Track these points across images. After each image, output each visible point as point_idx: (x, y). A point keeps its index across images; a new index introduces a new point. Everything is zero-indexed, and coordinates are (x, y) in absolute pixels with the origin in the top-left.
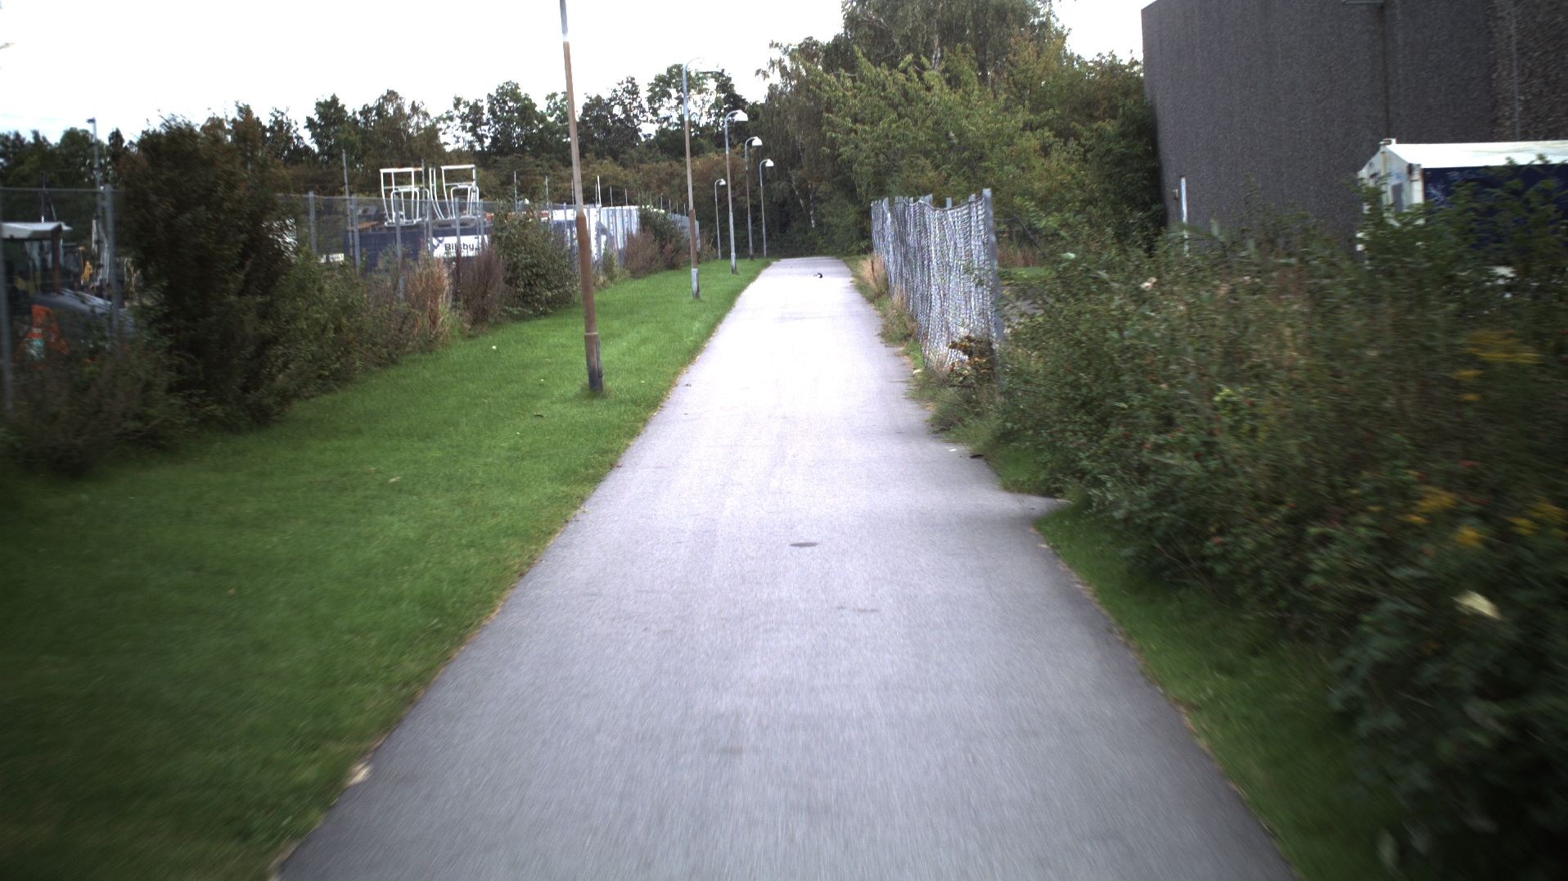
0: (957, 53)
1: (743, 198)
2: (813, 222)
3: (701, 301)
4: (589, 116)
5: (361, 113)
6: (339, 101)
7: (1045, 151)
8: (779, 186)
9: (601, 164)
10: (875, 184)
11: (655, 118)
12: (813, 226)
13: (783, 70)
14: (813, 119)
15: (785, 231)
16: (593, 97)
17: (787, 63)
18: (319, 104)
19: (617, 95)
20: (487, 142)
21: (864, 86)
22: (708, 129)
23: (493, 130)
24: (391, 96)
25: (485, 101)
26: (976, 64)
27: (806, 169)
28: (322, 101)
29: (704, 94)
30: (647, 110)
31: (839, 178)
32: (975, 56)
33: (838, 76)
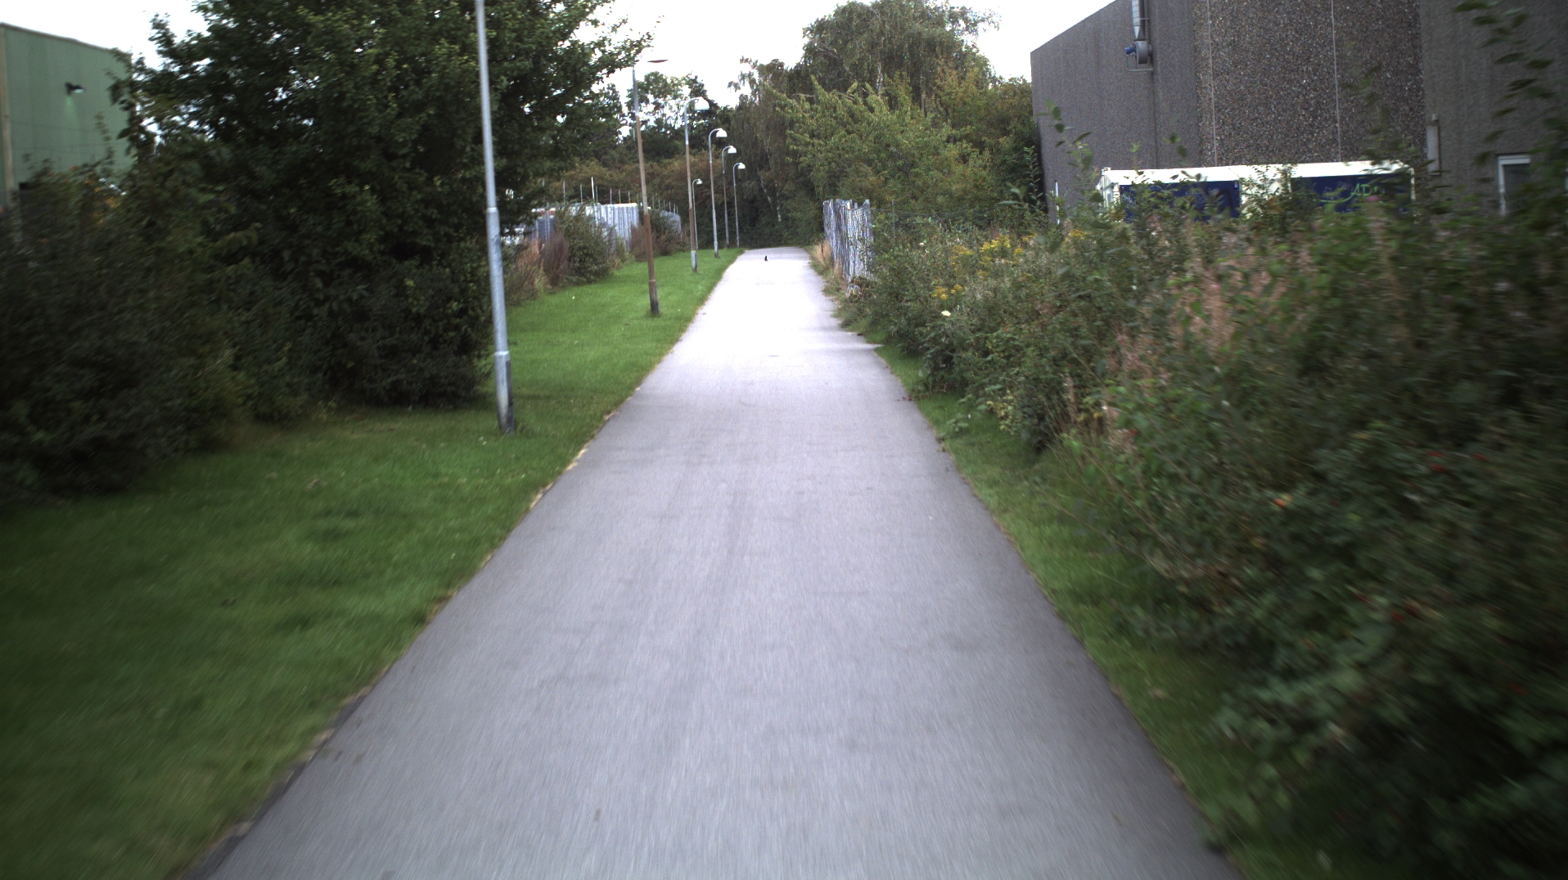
0: (895, 79)
2: (779, 216)
3: (699, 274)
8: (749, 185)
12: (780, 220)
13: (752, 82)
14: (779, 131)
15: (755, 224)
21: (819, 108)
22: (683, 131)
26: (911, 88)
29: (679, 99)
30: (626, 114)
31: (801, 179)
32: (909, 81)
33: (798, 99)
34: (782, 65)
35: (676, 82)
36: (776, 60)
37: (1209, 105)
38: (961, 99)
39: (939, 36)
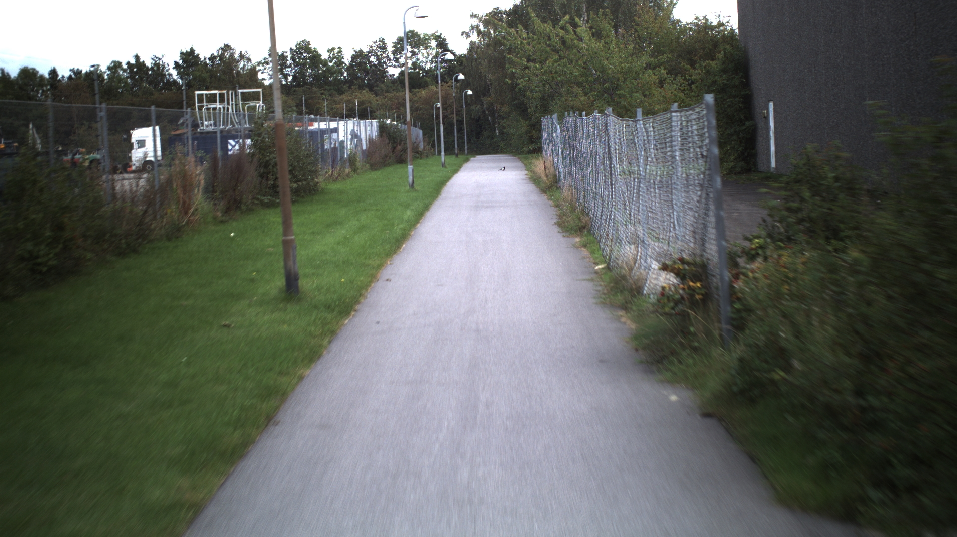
0: (599, 16)
1: (452, 115)
2: (497, 131)
3: (415, 190)
4: (355, 62)
5: (209, 59)
6: (195, 52)
7: (661, 83)
8: (476, 108)
9: (361, 93)
10: (541, 106)
11: (397, 64)
12: (498, 134)
13: (479, 33)
14: (499, 63)
15: (479, 137)
16: (357, 51)
17: (482, 28)
18: (182, 54)
19: (373, 50)
20: (290, 79)
21: (536, 37)
22: (431, 71)
23: (294, 71)
24: (227, 47)
25: (289, 53)
27: (494, 96)
28: (185, 51)
29: (429, 50)
30: (392, 59)
31: (517, 101)
32: (612, 18)
34: (501, 10)
35: (427, 38)
36: (496, 8)
38: (657, 34)
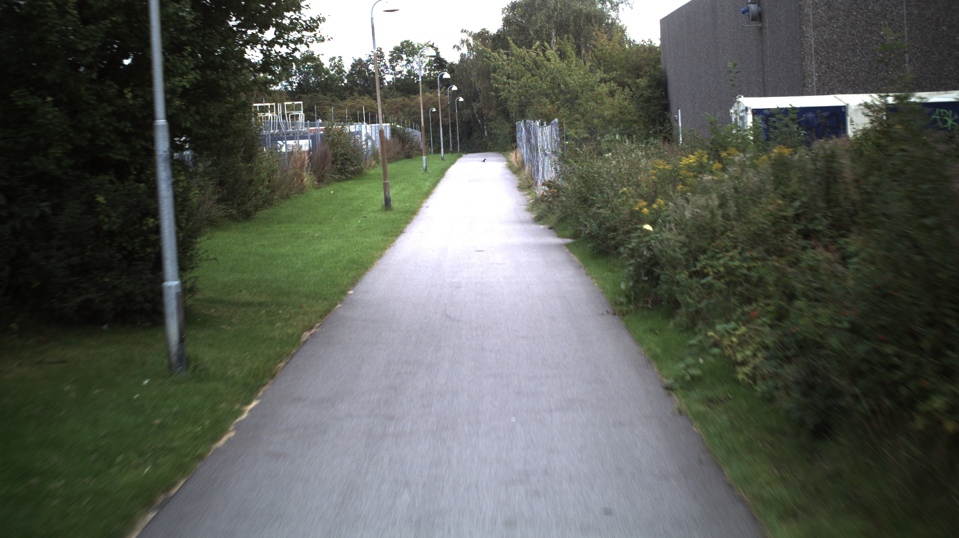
0: (564, 40)
2: (486, 132)
3: (428, 173)
4: (354, 70)
7: (612, 94)
8: (466, 112)
10: (518, 112)
11: (393, 72)
12: (486, 135)
13: (469, 45)
14: (486, 75)
15: (470, 138)
16: (357, 59)
17: (471, 41)
19: (371, 58)
20: (295, 85)
21: (513, 59)
22: (425, 78)
23: (299, 78)
26: (575, 46)
27: (482, 102)
29: (422, 58)
30: (389, 67)
31: (500, 108)
32: (574, 41)
33: (499, 53)
34: (487, 32)
35: (420, 47)
36: (484, 29)
37: (810, 49)
38: (610, 54)
39: (594, 11)
